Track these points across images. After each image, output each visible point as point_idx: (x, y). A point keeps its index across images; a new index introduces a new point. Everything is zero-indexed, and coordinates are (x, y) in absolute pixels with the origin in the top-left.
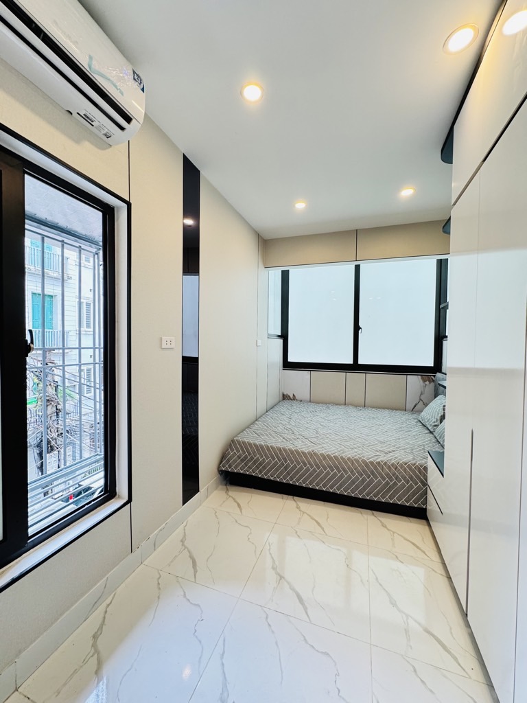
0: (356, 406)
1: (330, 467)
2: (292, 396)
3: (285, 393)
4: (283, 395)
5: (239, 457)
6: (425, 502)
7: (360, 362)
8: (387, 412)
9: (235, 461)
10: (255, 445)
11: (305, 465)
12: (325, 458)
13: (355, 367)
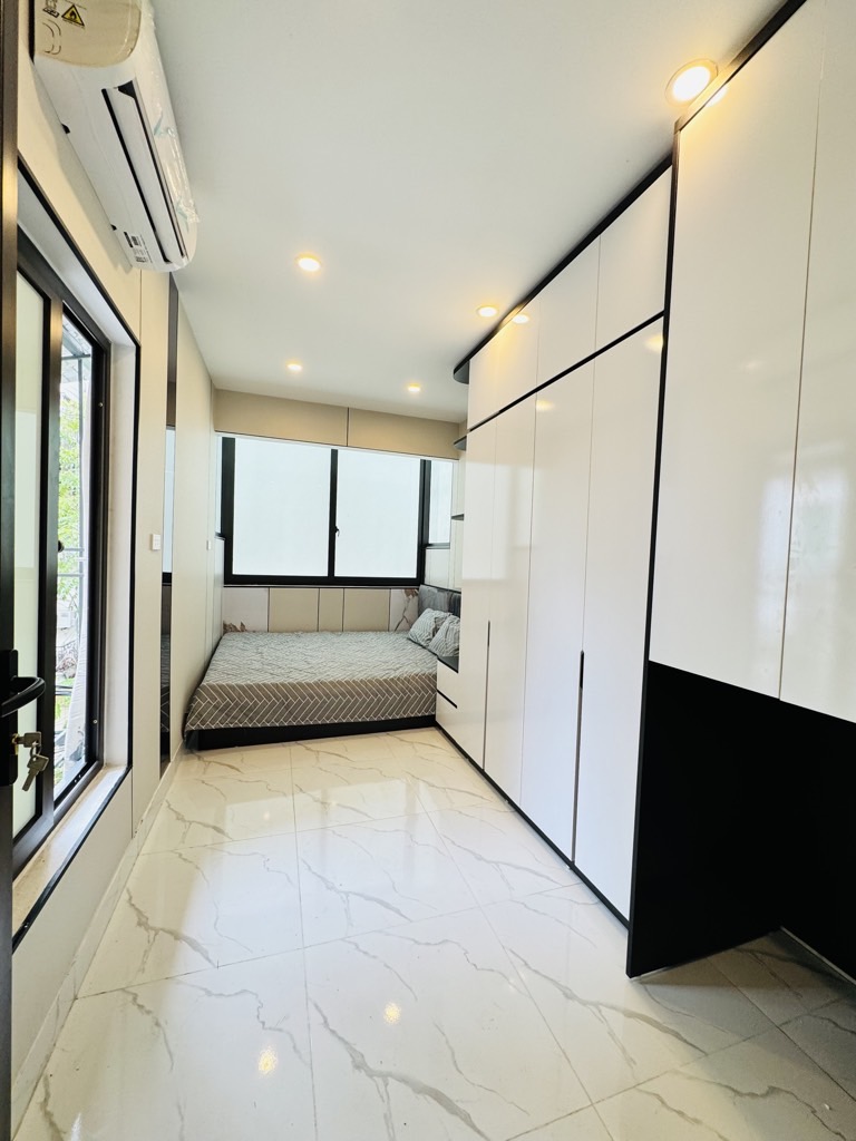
0: (333, 632)
1: (342, 694)
2: (238, 627)
3: (228, 623)
4: (225, 625)
5: (216, 707)
6: (434, 709)
7: (338, 573)
8: (371, 635)
9: (210, 714)
10: (241, 687)
11: (312, 698)
12: (335, 686)
13: (331, 580)
